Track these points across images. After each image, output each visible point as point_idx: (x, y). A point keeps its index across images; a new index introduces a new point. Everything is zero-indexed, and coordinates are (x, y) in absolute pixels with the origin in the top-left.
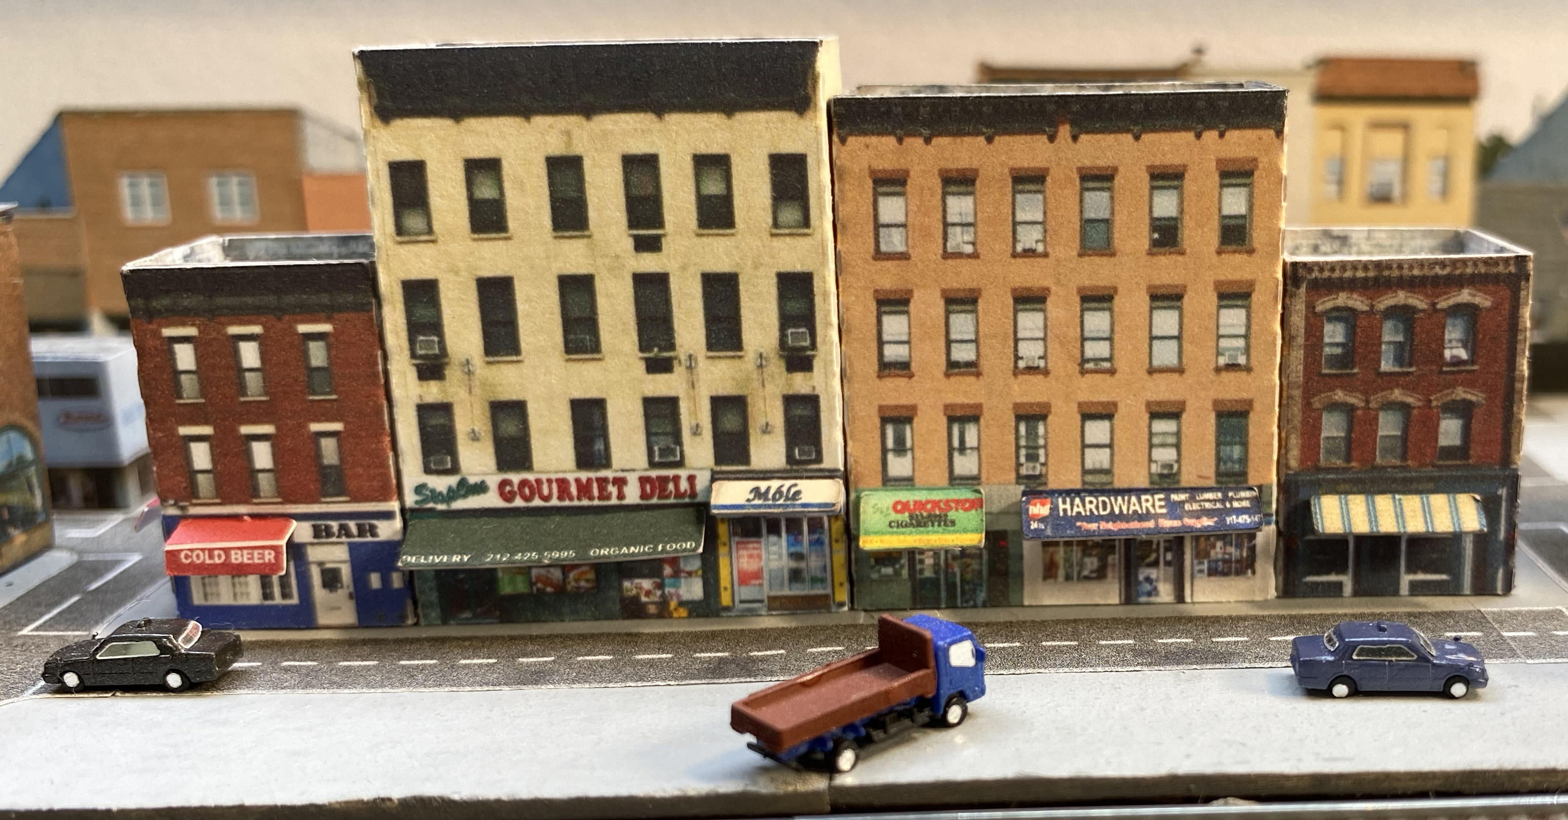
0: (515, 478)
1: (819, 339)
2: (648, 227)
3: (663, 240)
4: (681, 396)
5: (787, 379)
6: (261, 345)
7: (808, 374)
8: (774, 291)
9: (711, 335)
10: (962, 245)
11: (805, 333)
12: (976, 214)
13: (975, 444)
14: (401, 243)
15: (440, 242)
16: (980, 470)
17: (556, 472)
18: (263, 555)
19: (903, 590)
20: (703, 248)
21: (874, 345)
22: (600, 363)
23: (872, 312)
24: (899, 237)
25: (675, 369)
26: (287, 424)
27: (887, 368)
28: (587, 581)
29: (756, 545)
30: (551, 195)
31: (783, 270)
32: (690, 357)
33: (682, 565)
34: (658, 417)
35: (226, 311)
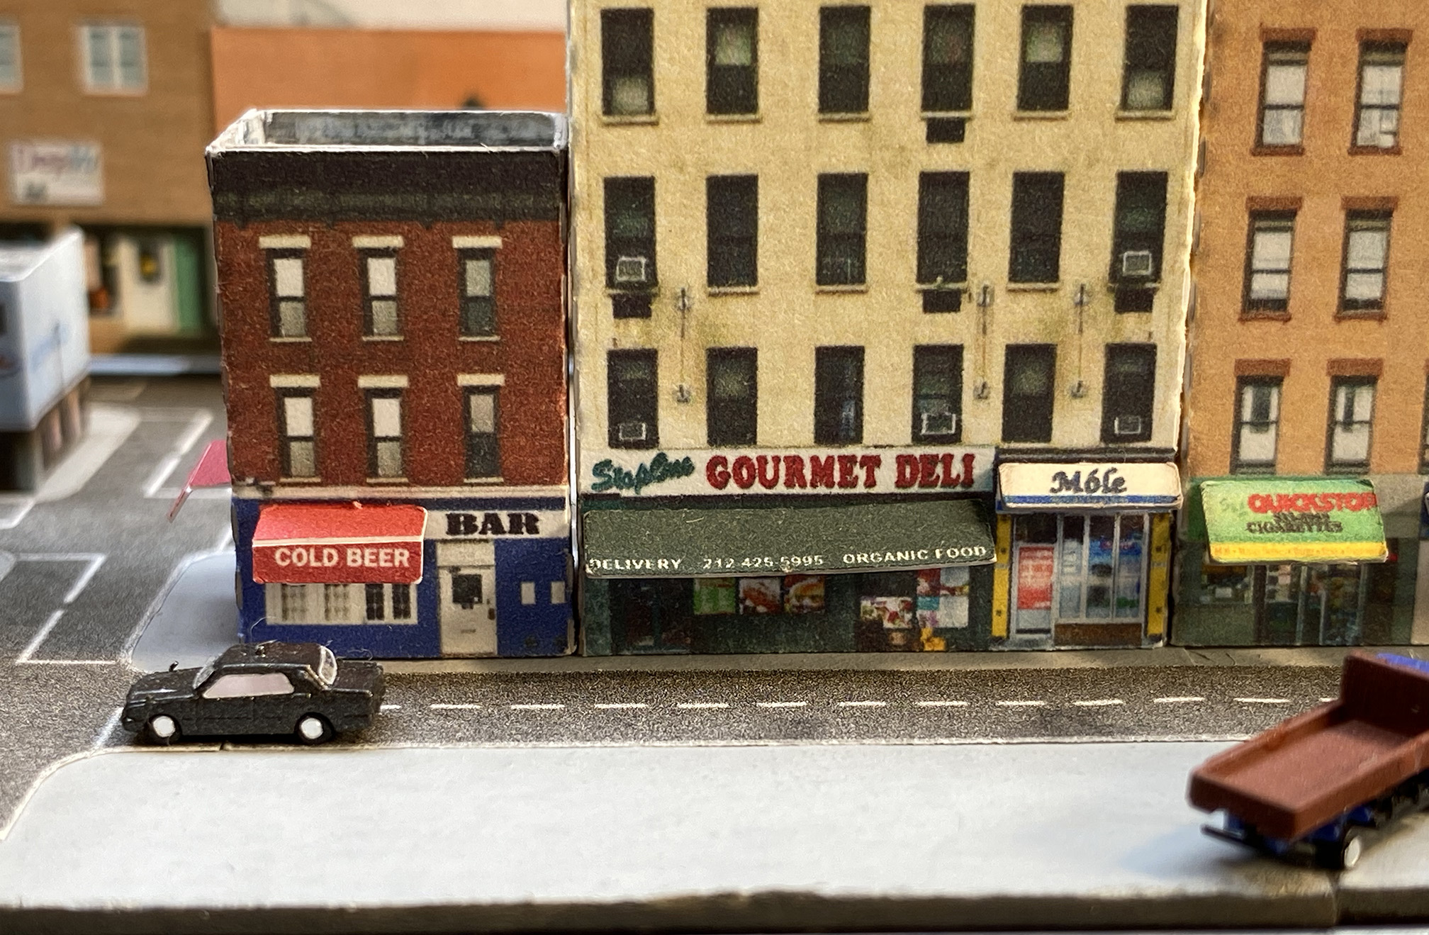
0: (731, 455)
1: (1165, 266)
2: (949, 108)
3: (967, 126)
4: (966, 345)
5: (1114, 323)
6: (398, 263)
7: (1145, 316)
8: (1111, 198)
9: (1016, 259)
10: (1378, 135)
11: (1148, 256)
12: (1402, 93)
13: (1367, 417)
14: (608, 125)
15: (662, 125)
16: (1369, 453)
17: (786, 448)
18: (393, 555)
19: (1244, 620)
20: (1020, 137)
21: (1239, 276)
22: (861, 297)
23: (1242, 229)
24: (1292, 124)
25: (962, 307)
26: (425, 375)
27: (1254, 308)
28: (813, 598)
29: (1046, 553)
30: (821, 62)
31: (1127, 168)
32: (985, 288)
33: (943, 579)
34: (933, 373)
35: (352, 214)
